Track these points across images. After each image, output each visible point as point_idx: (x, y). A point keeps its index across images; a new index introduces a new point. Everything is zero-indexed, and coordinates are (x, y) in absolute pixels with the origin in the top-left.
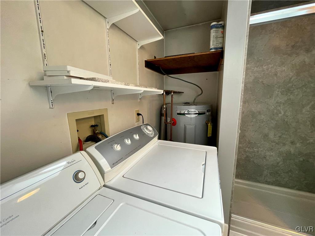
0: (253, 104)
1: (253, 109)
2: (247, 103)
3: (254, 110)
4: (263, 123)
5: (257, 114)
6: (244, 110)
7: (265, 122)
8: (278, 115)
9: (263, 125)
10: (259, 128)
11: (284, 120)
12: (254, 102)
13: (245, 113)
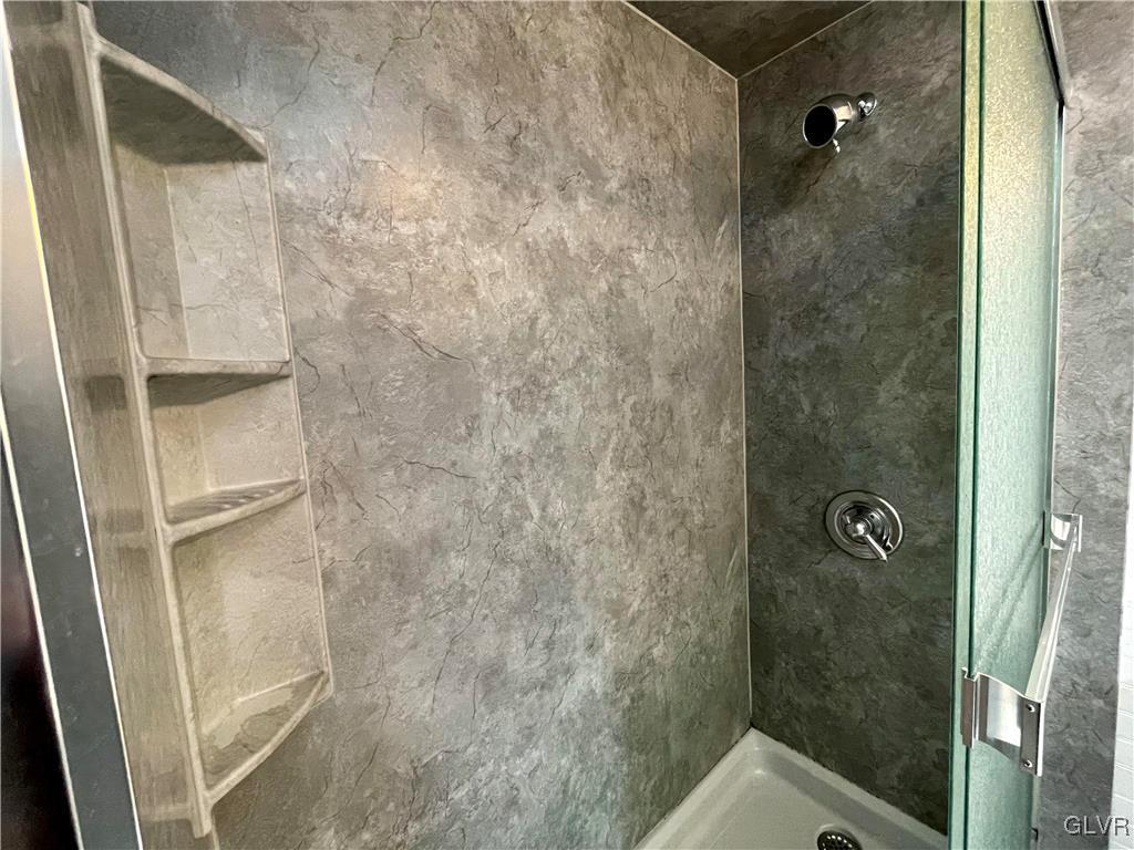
0: (389, 497)
1: (393, 530)
2: (341, 498)
3: (397, 535)
4: (463, 603)
5: (426, 554)
6: (328, 553)
7: (473, 592)
8: (520, 527)
9: (466, 614)
10: (452, 642)
11: (549, 549)
12: (391, 473)
13: (341, 577)
